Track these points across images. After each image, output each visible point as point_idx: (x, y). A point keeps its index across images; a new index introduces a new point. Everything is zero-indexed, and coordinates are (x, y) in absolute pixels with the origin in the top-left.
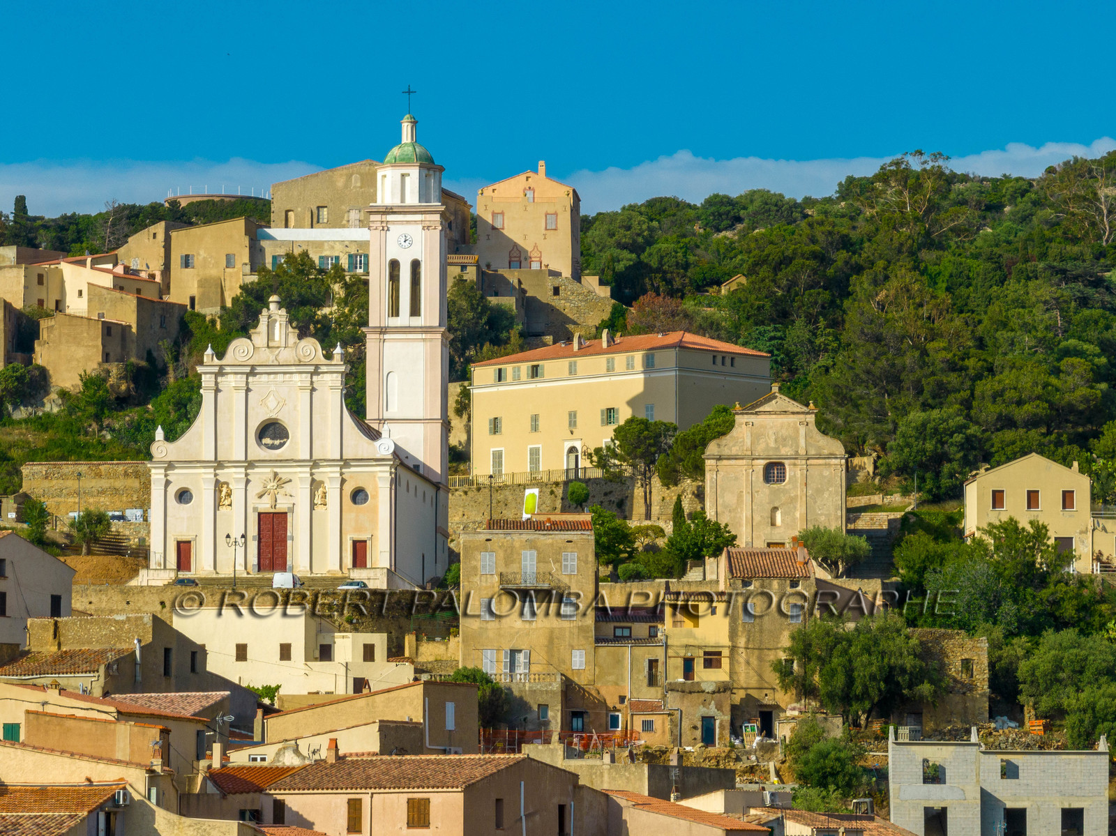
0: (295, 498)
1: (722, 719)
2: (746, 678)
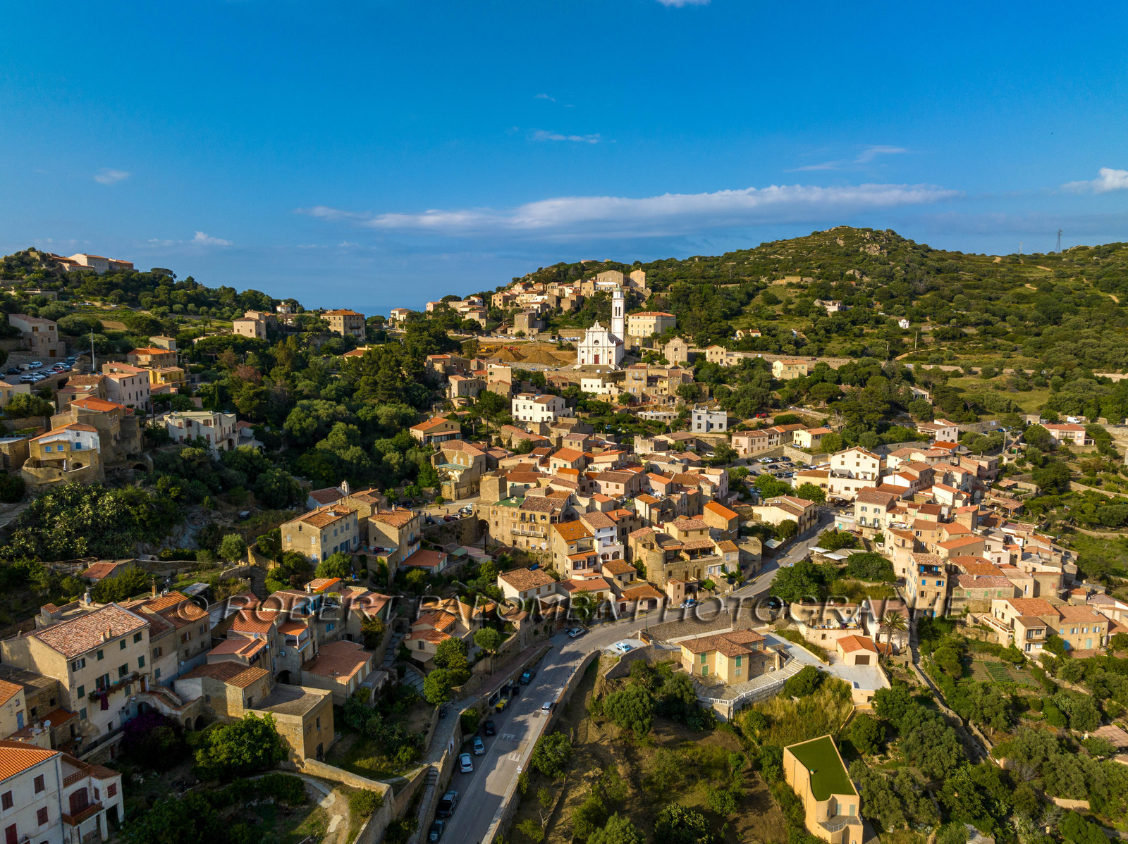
0: (600, 353)
2: (670, 393)
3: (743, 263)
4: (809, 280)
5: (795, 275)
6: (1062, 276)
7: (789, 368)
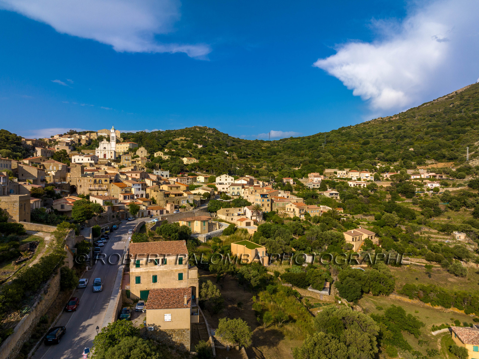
0: (107, 153)
1: (141, 169)
2: (142, 166)
3: (161, 134)
4: (189, 139)
5: (183, 137)
6: (272, 146)
7: (189, 160)
